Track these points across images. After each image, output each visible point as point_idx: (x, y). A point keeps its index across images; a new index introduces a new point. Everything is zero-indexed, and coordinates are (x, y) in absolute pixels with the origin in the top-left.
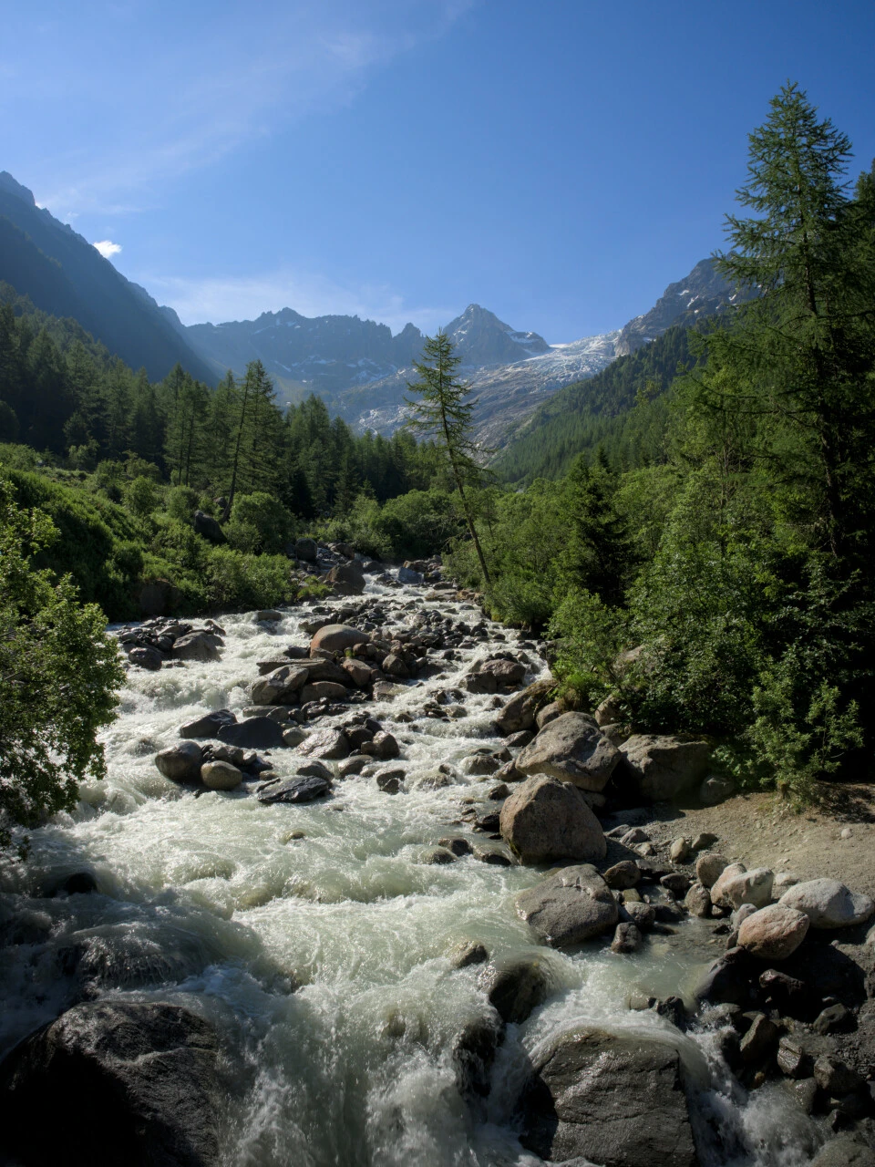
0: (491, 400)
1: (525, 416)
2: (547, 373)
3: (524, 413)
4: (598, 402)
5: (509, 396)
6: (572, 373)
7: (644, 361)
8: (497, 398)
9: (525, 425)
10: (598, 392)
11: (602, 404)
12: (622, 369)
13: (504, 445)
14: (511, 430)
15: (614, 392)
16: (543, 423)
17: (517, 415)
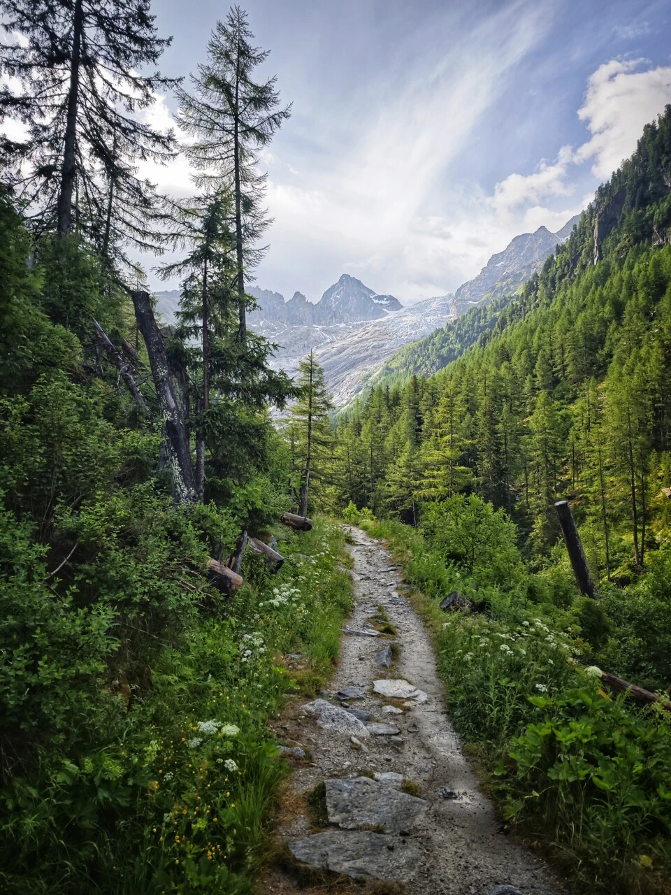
0: (355, 354)
1: (376, 367)
2: (396, 332)
3: (376, 365)
4: (418, 364)
5: (367, 350)
6: (413, 332)
7: (451, 333)
8: (359, 352)
9: (375, 375)
10: (419, 356)
11: (421, 365)
12: (436, 340)
13: (360, 390)
14: (365, 379)
15: (429, 357)
16: (386, 374)
17: (371, 367)
